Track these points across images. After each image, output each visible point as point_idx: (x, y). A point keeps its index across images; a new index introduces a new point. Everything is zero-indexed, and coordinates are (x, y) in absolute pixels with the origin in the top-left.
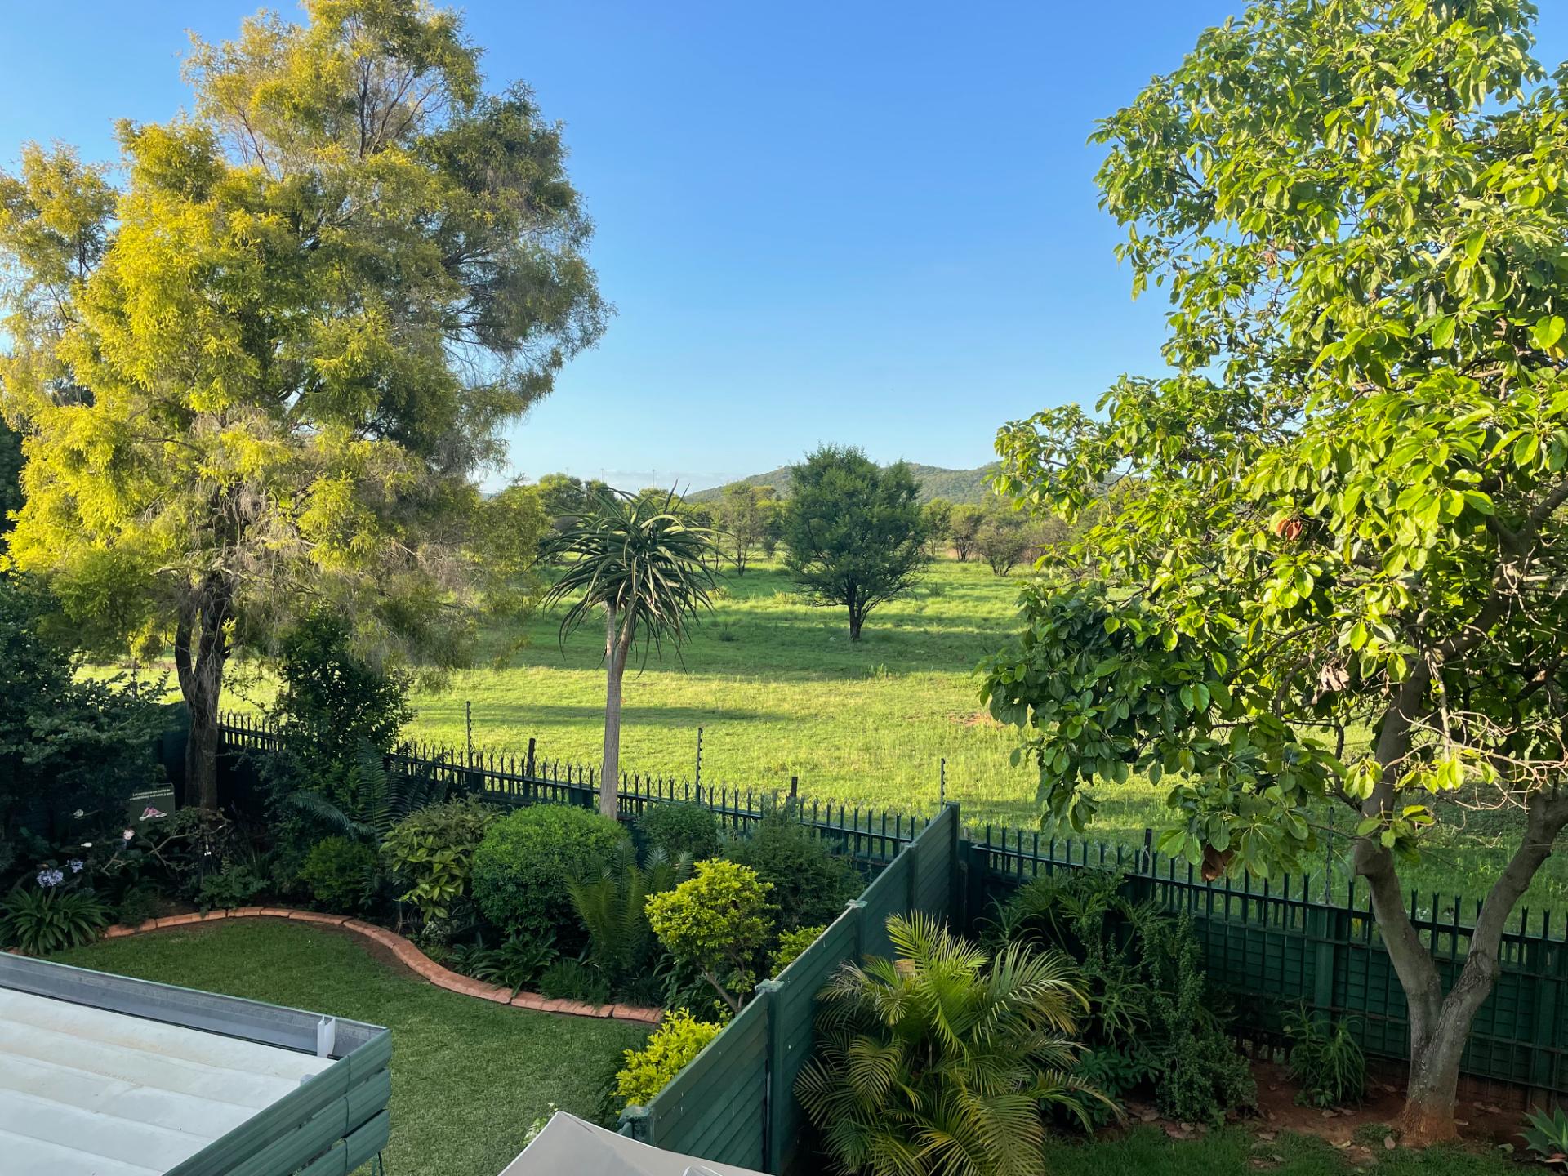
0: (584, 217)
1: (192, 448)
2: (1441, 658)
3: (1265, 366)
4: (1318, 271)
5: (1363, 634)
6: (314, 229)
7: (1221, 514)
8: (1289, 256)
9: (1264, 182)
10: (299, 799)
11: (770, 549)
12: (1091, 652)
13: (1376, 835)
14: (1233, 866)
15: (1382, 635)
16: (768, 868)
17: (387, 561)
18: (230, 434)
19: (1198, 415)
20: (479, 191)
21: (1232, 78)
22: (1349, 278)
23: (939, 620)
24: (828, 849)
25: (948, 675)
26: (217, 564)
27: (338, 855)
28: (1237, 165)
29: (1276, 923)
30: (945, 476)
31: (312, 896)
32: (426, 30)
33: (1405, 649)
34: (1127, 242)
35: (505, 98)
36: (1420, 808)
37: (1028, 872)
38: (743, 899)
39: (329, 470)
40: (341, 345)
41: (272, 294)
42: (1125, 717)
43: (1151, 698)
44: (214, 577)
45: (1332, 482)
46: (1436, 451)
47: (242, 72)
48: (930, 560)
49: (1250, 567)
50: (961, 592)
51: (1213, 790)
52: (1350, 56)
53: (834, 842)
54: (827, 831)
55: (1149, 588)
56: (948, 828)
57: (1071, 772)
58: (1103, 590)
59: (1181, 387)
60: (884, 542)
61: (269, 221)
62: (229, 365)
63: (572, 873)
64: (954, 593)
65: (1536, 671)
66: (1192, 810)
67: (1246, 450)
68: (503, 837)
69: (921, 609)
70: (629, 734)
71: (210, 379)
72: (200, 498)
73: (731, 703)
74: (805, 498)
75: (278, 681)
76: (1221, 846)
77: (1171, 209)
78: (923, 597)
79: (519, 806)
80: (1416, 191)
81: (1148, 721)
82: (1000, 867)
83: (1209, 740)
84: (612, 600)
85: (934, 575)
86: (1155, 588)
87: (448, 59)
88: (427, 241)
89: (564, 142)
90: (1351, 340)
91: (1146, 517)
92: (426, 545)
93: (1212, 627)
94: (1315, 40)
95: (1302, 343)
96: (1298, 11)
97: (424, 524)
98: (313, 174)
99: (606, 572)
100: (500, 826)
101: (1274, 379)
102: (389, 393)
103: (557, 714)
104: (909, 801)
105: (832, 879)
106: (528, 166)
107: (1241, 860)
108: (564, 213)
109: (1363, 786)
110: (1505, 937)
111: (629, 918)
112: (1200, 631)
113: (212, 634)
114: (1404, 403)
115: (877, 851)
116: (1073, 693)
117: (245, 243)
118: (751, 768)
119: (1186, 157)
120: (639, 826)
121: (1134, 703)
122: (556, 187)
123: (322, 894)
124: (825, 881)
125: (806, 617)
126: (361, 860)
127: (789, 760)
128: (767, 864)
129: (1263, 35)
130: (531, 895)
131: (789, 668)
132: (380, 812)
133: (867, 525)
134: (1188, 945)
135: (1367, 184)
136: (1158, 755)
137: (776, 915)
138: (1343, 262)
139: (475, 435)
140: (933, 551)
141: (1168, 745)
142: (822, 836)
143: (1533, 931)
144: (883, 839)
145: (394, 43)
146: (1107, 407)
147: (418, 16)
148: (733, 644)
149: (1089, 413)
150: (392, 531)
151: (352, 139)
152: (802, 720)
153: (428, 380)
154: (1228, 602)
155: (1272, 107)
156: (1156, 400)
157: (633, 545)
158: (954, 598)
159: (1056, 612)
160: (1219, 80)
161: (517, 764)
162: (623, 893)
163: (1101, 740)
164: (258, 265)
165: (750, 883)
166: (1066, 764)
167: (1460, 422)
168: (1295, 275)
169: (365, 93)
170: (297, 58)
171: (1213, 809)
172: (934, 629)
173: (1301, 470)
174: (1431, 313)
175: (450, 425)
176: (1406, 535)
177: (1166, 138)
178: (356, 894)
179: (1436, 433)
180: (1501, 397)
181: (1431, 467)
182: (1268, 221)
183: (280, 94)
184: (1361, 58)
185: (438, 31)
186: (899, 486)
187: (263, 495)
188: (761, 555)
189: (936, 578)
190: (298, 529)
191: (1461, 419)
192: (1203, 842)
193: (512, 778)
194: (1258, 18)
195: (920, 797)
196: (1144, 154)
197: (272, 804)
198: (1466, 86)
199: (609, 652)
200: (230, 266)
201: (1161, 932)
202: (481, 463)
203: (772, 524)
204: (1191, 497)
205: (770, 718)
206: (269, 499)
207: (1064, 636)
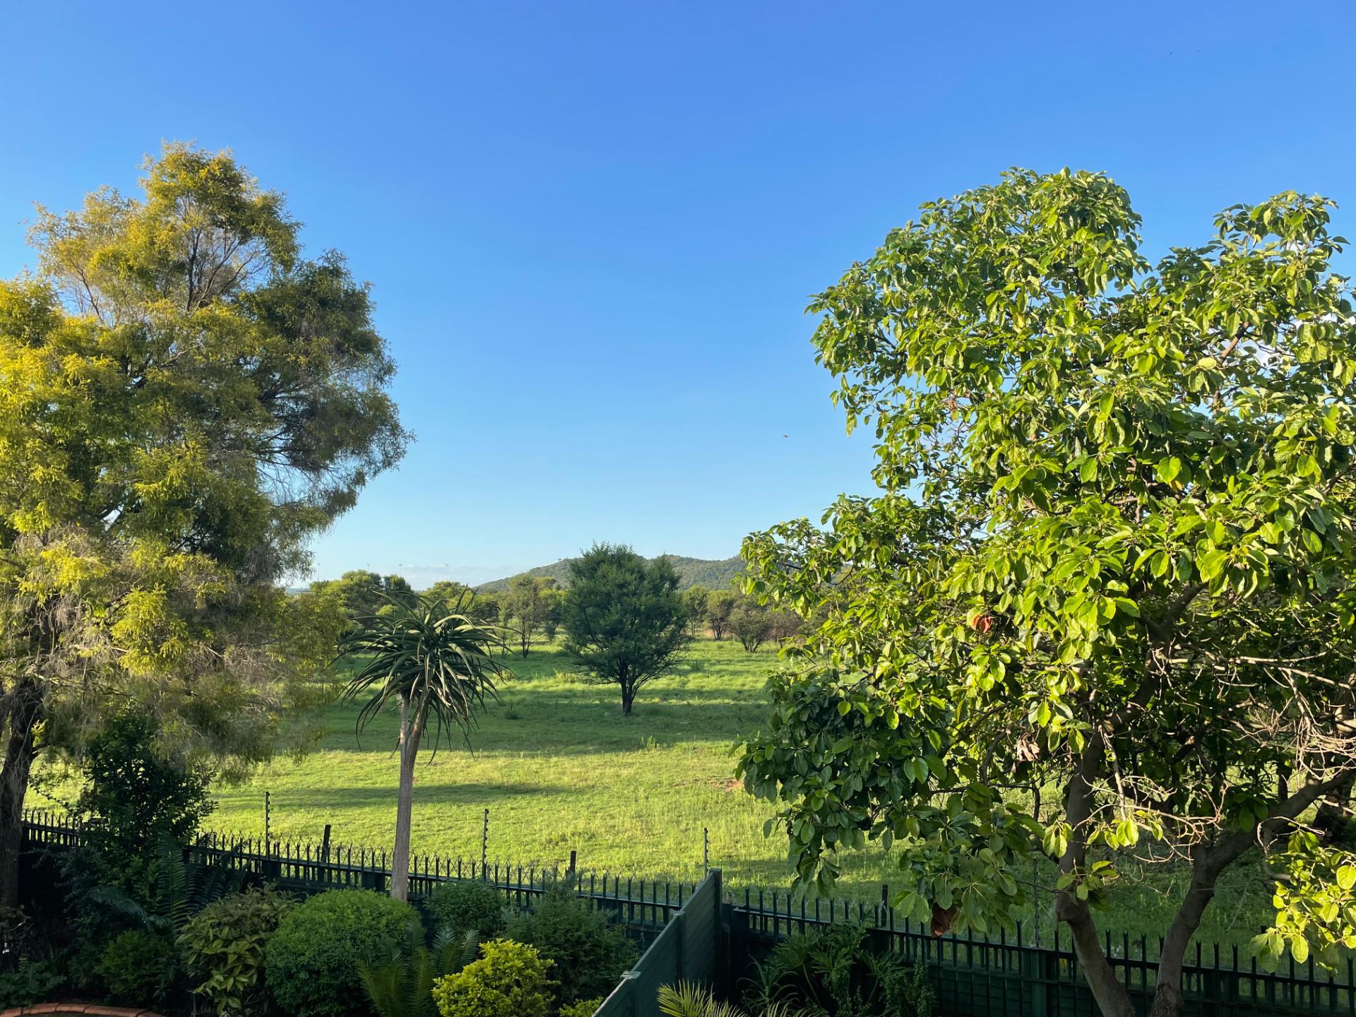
0: (387, 359)
1: (13, 564)
2: (1110, 728)
3: (955, 487)
4: (989, 419)
5: (1047, 713)
6: (142, 369)
7: (926, 613)
8: (966, 402)
9: (943, 347)
10: (98, 895)
11: (551, 633)
12: (828, 732)
13: (1072, 888)
14: (957, 922)
15: (1062, 713)
16: (548, 943)
17: (195, 663)
18: (51, 551)
19: (903, 527)
20: (294, 337)
21: (914, 266)
22: (1013, 425)
23: (699, 693)
24: (604, 920)
25: (708, 744)
26: (30, 671)
27: (135, 949)
28: (922, 333)
29: (997, 967)
30: (701, 566)
31: (108, 991)
32: (251, 207)
33: (1082, 725)
34: (839, 389)
35: (320, 263)
36: (1107, 863)
37: (783, 931)
38: (526, 977)
39: (144, 581)
40: (161, 471)
41: (100, 427)
42: (859, 789)
43: (880, 772)
44: (26, 683)
45: (1013, 585)
46: (1091, 565)
47: (82, 238)
48: (691, 639)
49: (953, 656)
50: (718, 667)
51: (937, 854)
52: (1002, 252)
53: (610, 913)
54: (604, 902)
55: (873, 674)
56: (711, 894)
57: (816, 841)
58: (835, 676)
59: (889, 504)
60: (652, 626)
61: (100, 364)
62: (53, 491)
63: (363, 957)
64: (713, 669)
65: (1186, 737)
66: (920, 872)
67: (944, 558)
68: (297, 925)
69: (684, 684)
70: (420, 813)
71: (34, 503)
72: (17, 609)
73: (515, 779)
74: (581, 590)
75: (84, 780)
76: (945, 904)
77: (873, 364)
78: (686, 673)
79: (313, 892)
80: (1059, 361)
81: (878, 792)
82: (758, 928)
83: (930, 808)
84: (406, 692)
85: (695, 653)
86: (878, 674)
87: (270, 232)
88: (245, 379)
89: (372, 297)
90: (1018, 475)
91: (867, 614)
92: (233, 647)
93: (927, 708)
94: (976, 239)
95: (981, 472)
96: (961, 217)
97: (232, 628)
98: (143, 324)
99: (401, 668)
100: (295, 913)
101: (962, 497)
102: (204, 513)
103: (353, 796)
104: (677, 864)
105: (608, 949)
106: (338, 319)
107: (963, 917)
108: (370, 356)
109: (1058, 843)
110: (1185, 969)
111: (417, 999)
112: (917, 712)
113: (21, 736)
114: (1063, 525)
115: (649, 917)
116: (814, 768)
117: (76, 383)
118: (534, 841)
119: (882, 325)
120: (428, 905)
121: (866, 777)
122: (364, 335)
123: (117, 988)
124: (602, 952)
125: (584, 694)
126: (157, 953)
127: (568, 832)
128: (548, 938)
129: (935, 235)
130: (323, 981)
131: (568, 744)
132: (179, 903)
133: (636, 612)
134: (924, 992)
135: (1022, 350)
136: (889, 822)
137: (555, 990)
138: (1007, 413)
139: (283, 548)
140: (693, 631)
141: (897, 813)
142: (599, 908)
143: (1207, 961)
144: (654, 906)
145: (222, 217)
146: (830, 520)
147: (244, 196)
148: (518, 722)
149: (816, 524)
150: (200, 636)
151: (181, 294)
152: (581, 792)
153: (241, 499)
154: (938, 685)
155: (946, 290)
156: (869, 515)
157: (426, 642)
158: (712, 673)
159: (798, 696)
160: (904, 269)
161: (313, 848)
162: (412, 974)
163: (840, 811)
164: (87, 402)
165: (532, 961)
166: (811, 834)
167: (1107, 541)
168: (972, 417)
169: (194, 257)
170: (134, 227)
171: (937, 870)
172: (696, 702)
173: (988, 576)
174: (1077, 453)
175: (260, 539)
176: (1074, 631)
177: (865, 312)
178: (151, 987)
179: (1089, 550)
180: (1137, 520)
181: (1087, 579)
182: (948, 378)
183: (116, 257)
184: (1012, 254)
185: (262, 208)
186: (662, 578)
187: (79, 607)
188: (543, 638)
189: (696, 656)
190: (110, 637)
191: (1107, 539)
192: (930, 901)
193: (307, 864)
194: (931, 221)
195: (686, 860)
196: (849, 323)
197: (71, 900)
198: (1091, 277)
199: (402, 741)
200: (60, 403)
201: (900, 981)
202: (288, 572)
203: (553, 611)
204: (903, 597)
205: (552, 791)
206: (84, 610)
207: (805, 718)
